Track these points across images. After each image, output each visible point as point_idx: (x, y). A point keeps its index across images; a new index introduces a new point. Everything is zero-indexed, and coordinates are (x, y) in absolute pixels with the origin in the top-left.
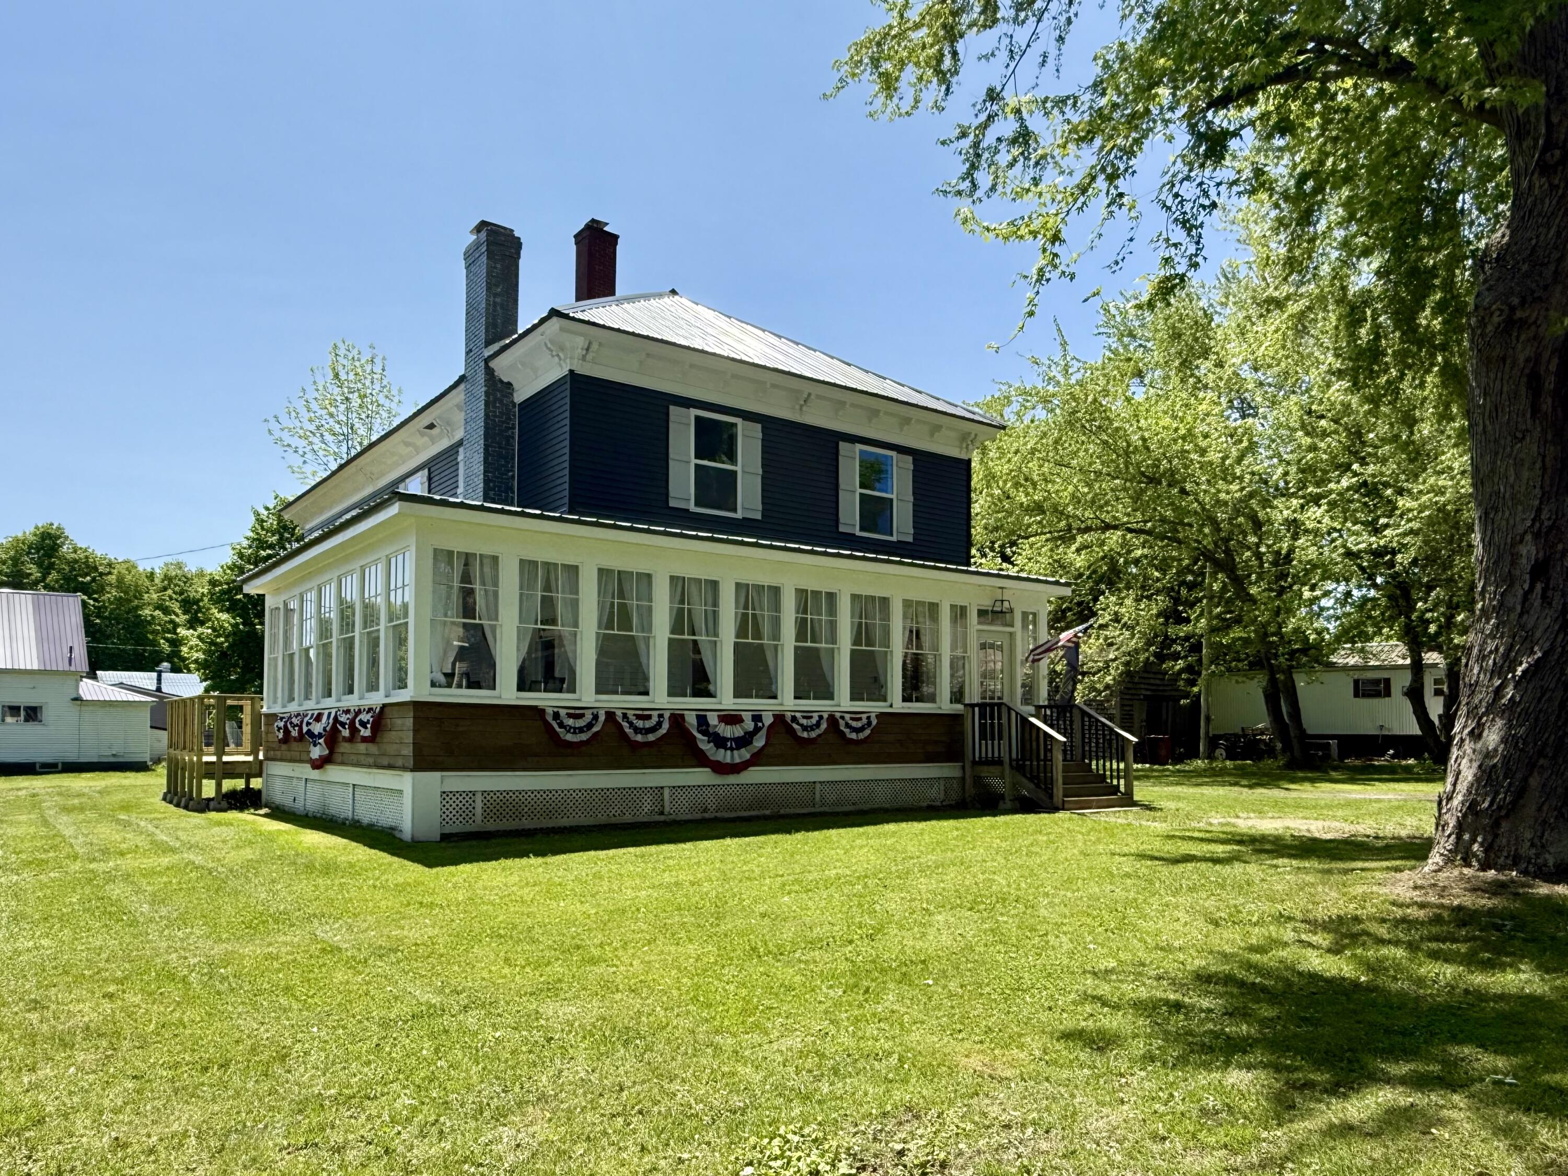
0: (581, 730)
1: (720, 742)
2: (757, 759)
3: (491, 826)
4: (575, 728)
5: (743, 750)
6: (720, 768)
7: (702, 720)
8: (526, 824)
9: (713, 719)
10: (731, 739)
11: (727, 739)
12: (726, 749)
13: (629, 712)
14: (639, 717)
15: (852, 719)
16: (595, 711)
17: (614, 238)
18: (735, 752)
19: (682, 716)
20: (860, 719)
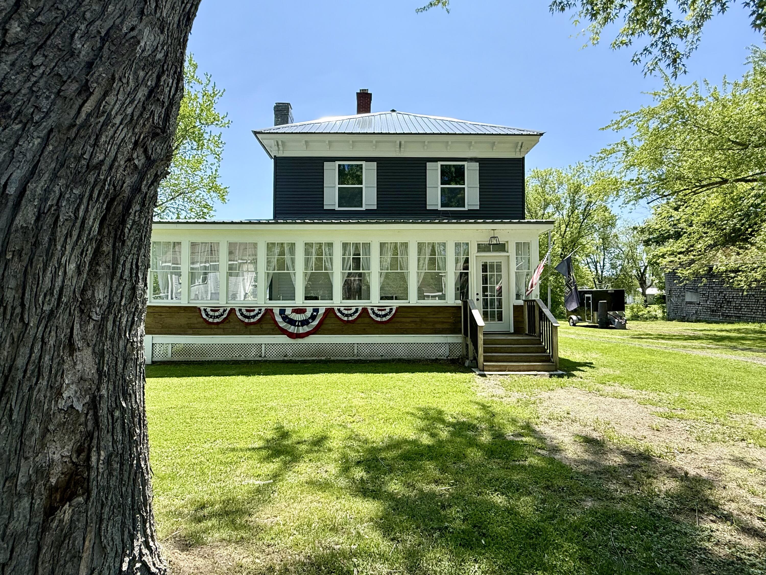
0: (217, 317)
1: (292, 322)
2: (315, 331)
3: (176, 359)
4: (214, 316)
5: (305, 327)
6: (292, 335)
7: (282, 312)
8: (192, 358)
9: (288, 312)
10: (299, 321)
11: (296, 321)
12: (295, 326)
13: (242, 308)
14: (247, 311)
15: (378, 310)
16: (225, 308)
17: (371, 94)
18: (300, 328)
19: (272, 310)
20: (385, 310)
